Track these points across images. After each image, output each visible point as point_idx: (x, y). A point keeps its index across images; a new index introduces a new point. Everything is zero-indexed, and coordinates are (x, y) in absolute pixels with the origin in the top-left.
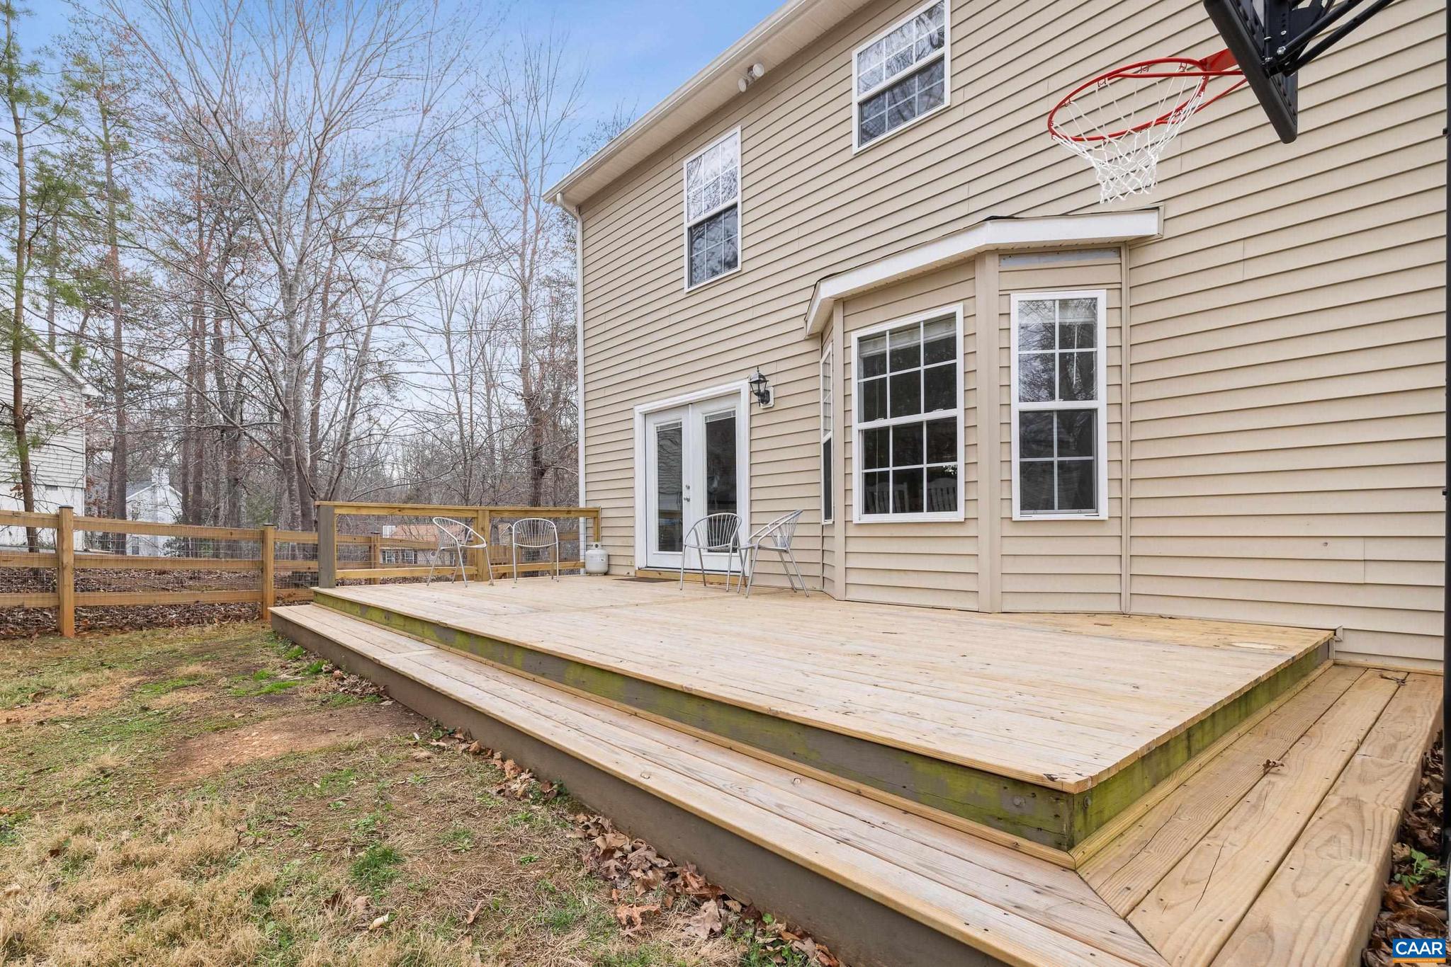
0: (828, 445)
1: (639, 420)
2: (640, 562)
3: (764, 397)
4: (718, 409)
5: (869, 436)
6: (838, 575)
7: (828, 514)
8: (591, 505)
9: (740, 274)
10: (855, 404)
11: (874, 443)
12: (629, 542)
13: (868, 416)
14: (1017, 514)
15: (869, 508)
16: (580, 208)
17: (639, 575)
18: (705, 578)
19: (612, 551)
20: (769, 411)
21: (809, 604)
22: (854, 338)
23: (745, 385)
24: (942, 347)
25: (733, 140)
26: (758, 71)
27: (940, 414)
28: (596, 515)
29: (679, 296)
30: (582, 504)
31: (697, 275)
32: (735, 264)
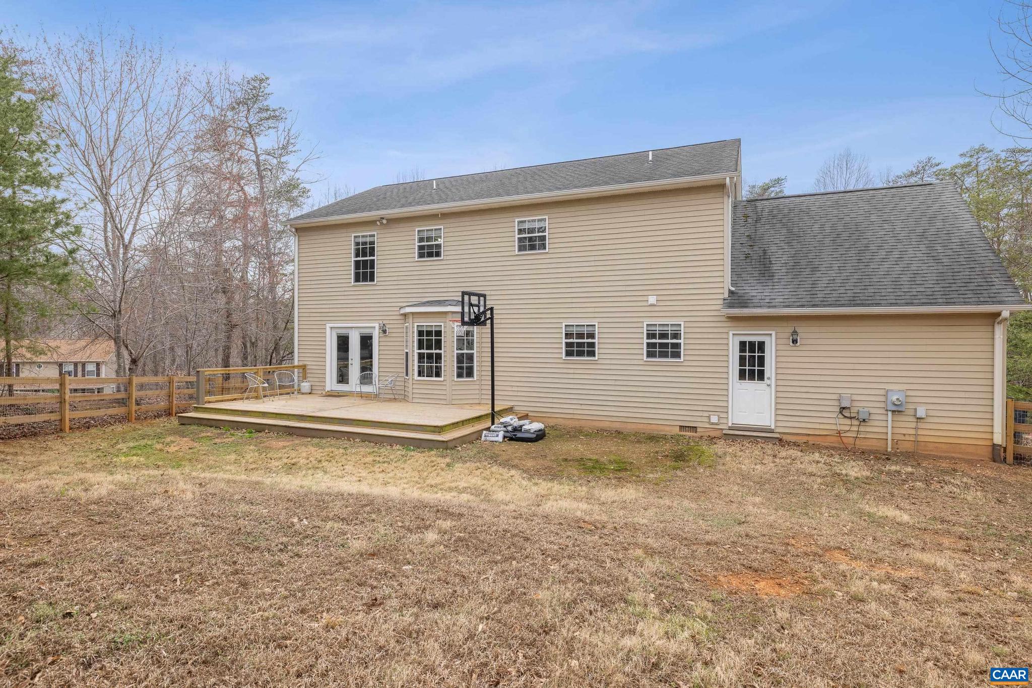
0: (407, 353)
1: (328, 330)
2: (328, 388)
3: (385, 332)
4: (366, 332)
5: (419, 354)
6: (410, 396)
7: (407, 375)
8: (301, 363)
9: (375, 285)
10: (416, 344)
11: (421, 356)
12: (323, 380)
13: (420, 349)
14: (456, 379)
15: (419, 375)
16: (297, 229)
17: (328, 394)
18: (361, 395)
19: (313, 384)
20: (386, 336)
21: (401, 404)
22: (416, 325)
23: (377, 325)
24: (439, 333)
25: (374, 236)
26: (385, 221)
27: (438, 351)
28: (304, 368)
29: (349, 285)
30: (296, 363)
31: (357, 279)
32: (374, 281)
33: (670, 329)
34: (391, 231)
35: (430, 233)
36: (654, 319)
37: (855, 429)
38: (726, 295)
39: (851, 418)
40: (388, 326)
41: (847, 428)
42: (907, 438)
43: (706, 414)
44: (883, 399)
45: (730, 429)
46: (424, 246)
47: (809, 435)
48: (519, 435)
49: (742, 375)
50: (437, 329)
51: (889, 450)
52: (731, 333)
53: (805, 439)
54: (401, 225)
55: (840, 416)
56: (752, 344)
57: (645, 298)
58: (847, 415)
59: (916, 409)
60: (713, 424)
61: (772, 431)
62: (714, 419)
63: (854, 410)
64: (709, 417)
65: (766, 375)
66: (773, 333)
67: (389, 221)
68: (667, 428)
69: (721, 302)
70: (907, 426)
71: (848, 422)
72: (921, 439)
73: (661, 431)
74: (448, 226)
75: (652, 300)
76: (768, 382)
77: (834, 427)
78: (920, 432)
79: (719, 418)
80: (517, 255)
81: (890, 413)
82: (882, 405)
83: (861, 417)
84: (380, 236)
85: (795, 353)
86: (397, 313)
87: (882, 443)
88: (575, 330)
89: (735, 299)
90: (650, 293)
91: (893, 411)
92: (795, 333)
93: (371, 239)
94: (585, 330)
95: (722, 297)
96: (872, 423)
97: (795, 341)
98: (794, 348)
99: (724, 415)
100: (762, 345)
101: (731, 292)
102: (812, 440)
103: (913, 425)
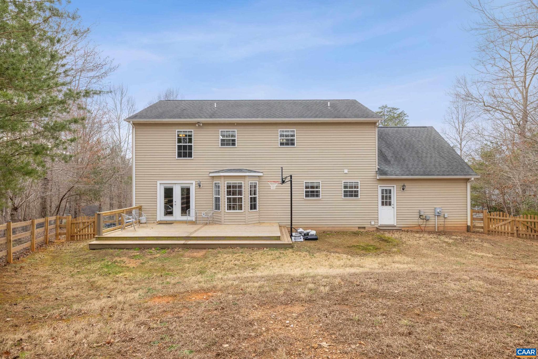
0: (217, 198)
1: (158, 185)
2: (158, 219)
3: (200, 186)
4: (186, 186)
6: (222, 220)
8: (138, 205)
9: (192, 160)
10: (226, 193)
11: (229, 199)
12: (155, 214)
13: (228, 195)
14: (250, 211)
15: (228, 209)
16: (134, 124)
17: (159, 222)
19: (147, 217)
20: (200, 188)
22: (226, 182)
23: (194, 182)
24: (240, 187)
25: (192, 132)
26: (201, 125)
27: (240, 196)
28: (140, 208)
29: (175, 159)
30: (134, 206)
31: (179, 155)
32: (191, 157)
33: (354, 184)
34: (202, 130)
35: (228, 133)
36: (346, 180)
37: (425, 223)
38: (377, 170)
39: (423, 219)
40: (201, 183)
41: (422, 223)
42: (441, 225)
43: (369, 221)
44: (433, 211)
45: (379, 226)
46: (225, 139)
47: (408, 227)
48: (309, 237)
49: (383, 204)
50: (239, 185)
51: (436, 230)
52: (379, 186)
53: (407, 229)
54: (209, 127)
55: (420, 219)
56: (386, 190)
57: (342, 170)
58: (422, 218)
59: (444, 214)
60: (372, 225)
61: (395, 227)
62: (373, 223)
63: (424, 216)
64: (371, 222)
65: (392, 203)
66: (395, 186)
67: (203, 124)
68: (353, 228)
69: (375, 173)
70: (441, 220)
71: (422, 221)
72: (446, 225)
73: (350, 230)
74: (240, 130)
75: (346, 171)
76: (393, 206)
77: (417, 223)
78: (446, 223)
79: (375, 222)
80: (279, 147)
81: (436, 216)
82: (433, 213)
83: (427, 218)
84: (195, 132)
85: (404, 194)
86: (208, 175)
87: (434, 228)
88: (310, 185)
89: (381, 172)
90: (344, 168)
91: (437, 216)
92: (404, 186)
93: (190, 134)
94: (315, 185)
95: (375, 170)
96: (431, 221)
97: (403, 189)
98: (403, 192)
99: (377, 221)
100: (390, 191)
101: (378, 169)
102: (410, 229)
103: (443, 220)
